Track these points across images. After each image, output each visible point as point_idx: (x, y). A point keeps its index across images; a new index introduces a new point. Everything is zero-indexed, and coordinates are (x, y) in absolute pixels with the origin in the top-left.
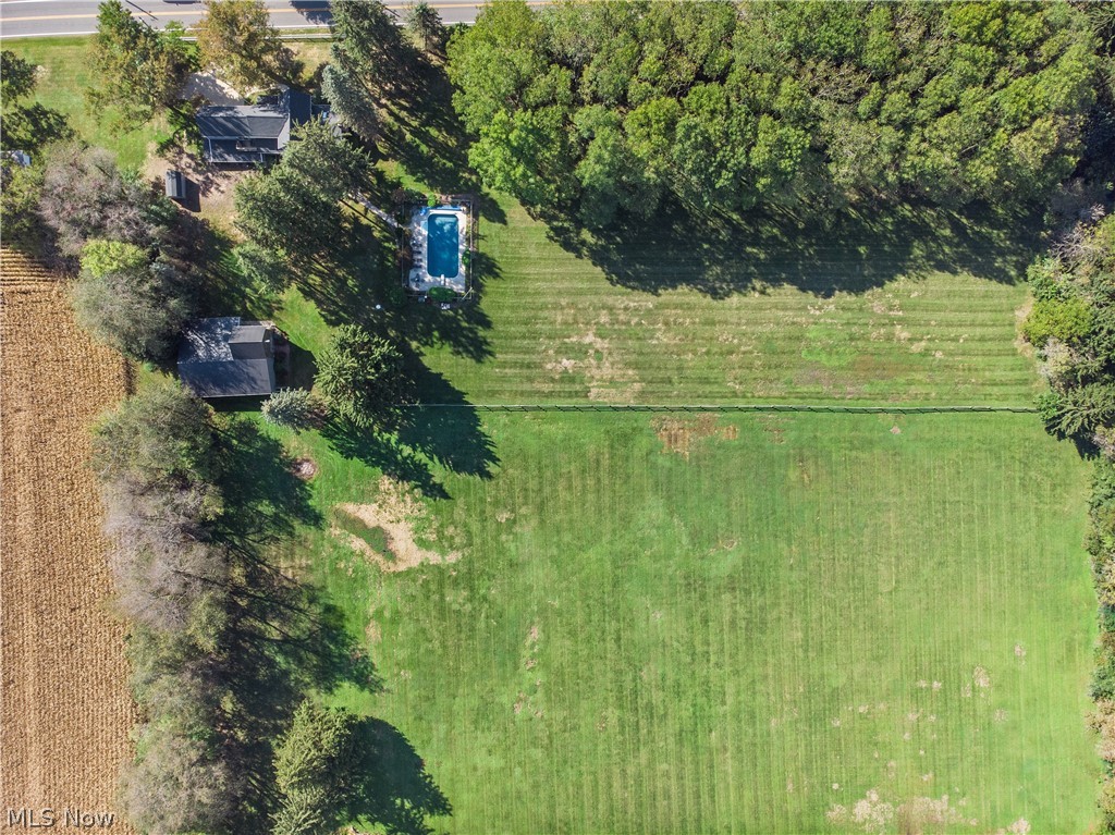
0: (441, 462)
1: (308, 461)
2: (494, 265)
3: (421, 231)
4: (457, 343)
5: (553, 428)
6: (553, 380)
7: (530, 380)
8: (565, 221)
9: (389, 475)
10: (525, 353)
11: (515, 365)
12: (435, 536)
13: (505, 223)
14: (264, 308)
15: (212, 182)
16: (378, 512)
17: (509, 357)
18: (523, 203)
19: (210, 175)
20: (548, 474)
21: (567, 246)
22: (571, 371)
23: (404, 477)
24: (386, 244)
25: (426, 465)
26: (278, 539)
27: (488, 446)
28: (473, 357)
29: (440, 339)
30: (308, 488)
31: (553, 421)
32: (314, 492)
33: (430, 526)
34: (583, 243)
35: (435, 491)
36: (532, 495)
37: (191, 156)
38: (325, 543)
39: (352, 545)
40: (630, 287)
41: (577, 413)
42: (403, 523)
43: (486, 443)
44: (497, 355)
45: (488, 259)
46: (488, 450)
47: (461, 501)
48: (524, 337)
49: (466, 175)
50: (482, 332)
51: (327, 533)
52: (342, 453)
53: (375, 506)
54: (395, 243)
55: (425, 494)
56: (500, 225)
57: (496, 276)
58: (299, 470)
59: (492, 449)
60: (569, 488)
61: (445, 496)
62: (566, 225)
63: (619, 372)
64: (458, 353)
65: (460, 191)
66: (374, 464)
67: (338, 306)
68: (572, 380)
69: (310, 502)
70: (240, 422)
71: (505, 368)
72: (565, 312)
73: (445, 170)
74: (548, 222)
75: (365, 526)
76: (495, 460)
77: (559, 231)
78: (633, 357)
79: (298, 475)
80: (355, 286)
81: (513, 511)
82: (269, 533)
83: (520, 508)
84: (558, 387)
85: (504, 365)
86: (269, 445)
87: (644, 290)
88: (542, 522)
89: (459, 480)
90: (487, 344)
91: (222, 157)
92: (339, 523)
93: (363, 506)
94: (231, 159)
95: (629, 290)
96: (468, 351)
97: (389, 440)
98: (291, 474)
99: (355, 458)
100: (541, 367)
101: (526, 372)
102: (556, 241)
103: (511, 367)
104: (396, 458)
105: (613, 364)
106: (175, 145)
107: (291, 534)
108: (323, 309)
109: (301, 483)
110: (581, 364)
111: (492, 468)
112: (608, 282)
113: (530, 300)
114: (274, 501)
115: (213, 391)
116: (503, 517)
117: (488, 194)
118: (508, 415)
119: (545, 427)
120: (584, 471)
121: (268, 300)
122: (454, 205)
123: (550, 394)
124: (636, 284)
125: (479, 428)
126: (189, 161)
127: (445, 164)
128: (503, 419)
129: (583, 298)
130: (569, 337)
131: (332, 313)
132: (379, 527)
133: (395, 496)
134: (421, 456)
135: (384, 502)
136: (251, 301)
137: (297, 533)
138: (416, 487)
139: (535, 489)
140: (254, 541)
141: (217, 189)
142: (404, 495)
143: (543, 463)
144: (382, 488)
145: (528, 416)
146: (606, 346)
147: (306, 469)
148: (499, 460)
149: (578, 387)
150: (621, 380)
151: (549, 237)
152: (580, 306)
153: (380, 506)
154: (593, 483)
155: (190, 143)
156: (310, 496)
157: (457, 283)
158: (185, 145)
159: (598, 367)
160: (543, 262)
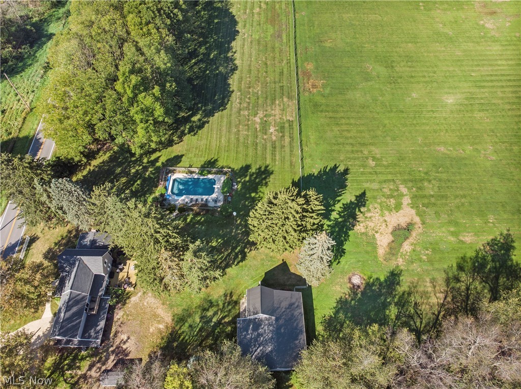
0: (340, 195)
1: (350, 279)
2: (210, 161)
3: (182, 200)
4: (260, 183)
5: (312, 137)
6: (283, 136)
7: (283, 147)
8: (185, 127)
9: (353, 226)
10: (266, 149)
11: (273, 154)
12: (391, 200)
13: (182, 156)
14: (230, 307)
15: (118, 347)
16: (381, 234)
17: (269, 157)
18: (172, 146)
19: (111, 349)
20: (341, 140)
21: (201, 127)
22: (277, 128)
23: (354, 217)
24: (188, 220)
25: (343, 204)
26: (416, 304)
27: (327, 170)
28: (269, 176)
29: (257, 193)
30: (371, 280)
31: (308, 137)
32: (375, 276)
33: (385, 202)
34: (199, 120)
35: (361, 200)
36: (355, 149)
37: (91, 367)
38: (410, 269)
39: (409, 251)
40: (228, 102)
41: (302, 126)
42: (386, 218)
43: (325, 171)
44: (268, 163)
45: (205, 164)
46: (329, 170)
47: (366, 185)
48: (256, 149)
49: (147, 174)
50: (253, 170)
51: (402, 268)
52: (341, 256)
53: (377, 235)
54: (188, 215)
55: (364, 206)
56: (184, 157)
57: (216, 160)
58: (359, 287)
59: (328, 168)
60: (348, 131)
61: (364, 194)
62: (188, 127)
63: (277, 107)
64: (266, 183)
65: (158, 178)
66: (347, 235)
67: (231, 253)
68: (282, 128)
69: (382, 279)
70: (325, 330)
71: (275, 159)
72: (240, 130)
73: (142, 185)
74: (185, 135)
75: (393, 241)
76: (335, 167)
77: (191, 130)
78: (269, 102)
79: (362, 287)
80: (217, 241)
81: (367, 158)
82: (412, 311)
83: (364, 154)
84: (287, 134)
85: (274, 160)
86: (341, 308)
87: (230, 96)
88: (371, 144)
89: (351, 185)
90: (260, 168)
91: (98, 332)
92: (394, 258)
93: (378, 242)
94: (102, 324)
95: (229, 102)
96: (265, 178)
97: (329, 226)
98: (362, 292)
99: (344, 247)
100: (275, 141)
101: (278, 149)
102: (197, 132)
103: (275, 156)
104: (341, 222)
105: (272, 110)
106: (77, 383)
107: (409, 294)
108: (233, 263)
109: (369, 285)
110: (273, 123)
111: (341, 169)
112: (224, 111)
113: (233, 145)
114: (385, 305)
115: (302, 341)
116: (372, 163)
117: (163, 163)
118: (305, 159)
119: (312, 141)
120: (337, 124)
121: (224, 304)
122: (167, 180)
123: (292, 138)
124: (226, 99)
125: (315, 174)
126: (95, 369)
127: (138, 184)
128: (308, 161)
129: (233, 122)
130: (257, 129)
131: (236, 256)
132: (392, 233)
133: (368, 222)
134: (338, 207)
135: (374, 230)
136: (223, 318)
137: (407, 289)
138: (360, 210)
139: (351, 146)
140: (421, 323)
141: (125, 343)
142: (366, 217)
143: (334, 142)
144: (363, 230)
145: (305, 148)
146: (262, 112)
147: (356, 280)
148: (335, 165)
149: (287, 125)
150: (282, 106)
151: (194, 135)
152: (238, 123)
153: (377, 232)
154: (344, 120)
155: (79, 368)
156: (378, 279)
157: (219, 179)
158: (79, 372)
159: (275, 116)
160: (209, 138)
